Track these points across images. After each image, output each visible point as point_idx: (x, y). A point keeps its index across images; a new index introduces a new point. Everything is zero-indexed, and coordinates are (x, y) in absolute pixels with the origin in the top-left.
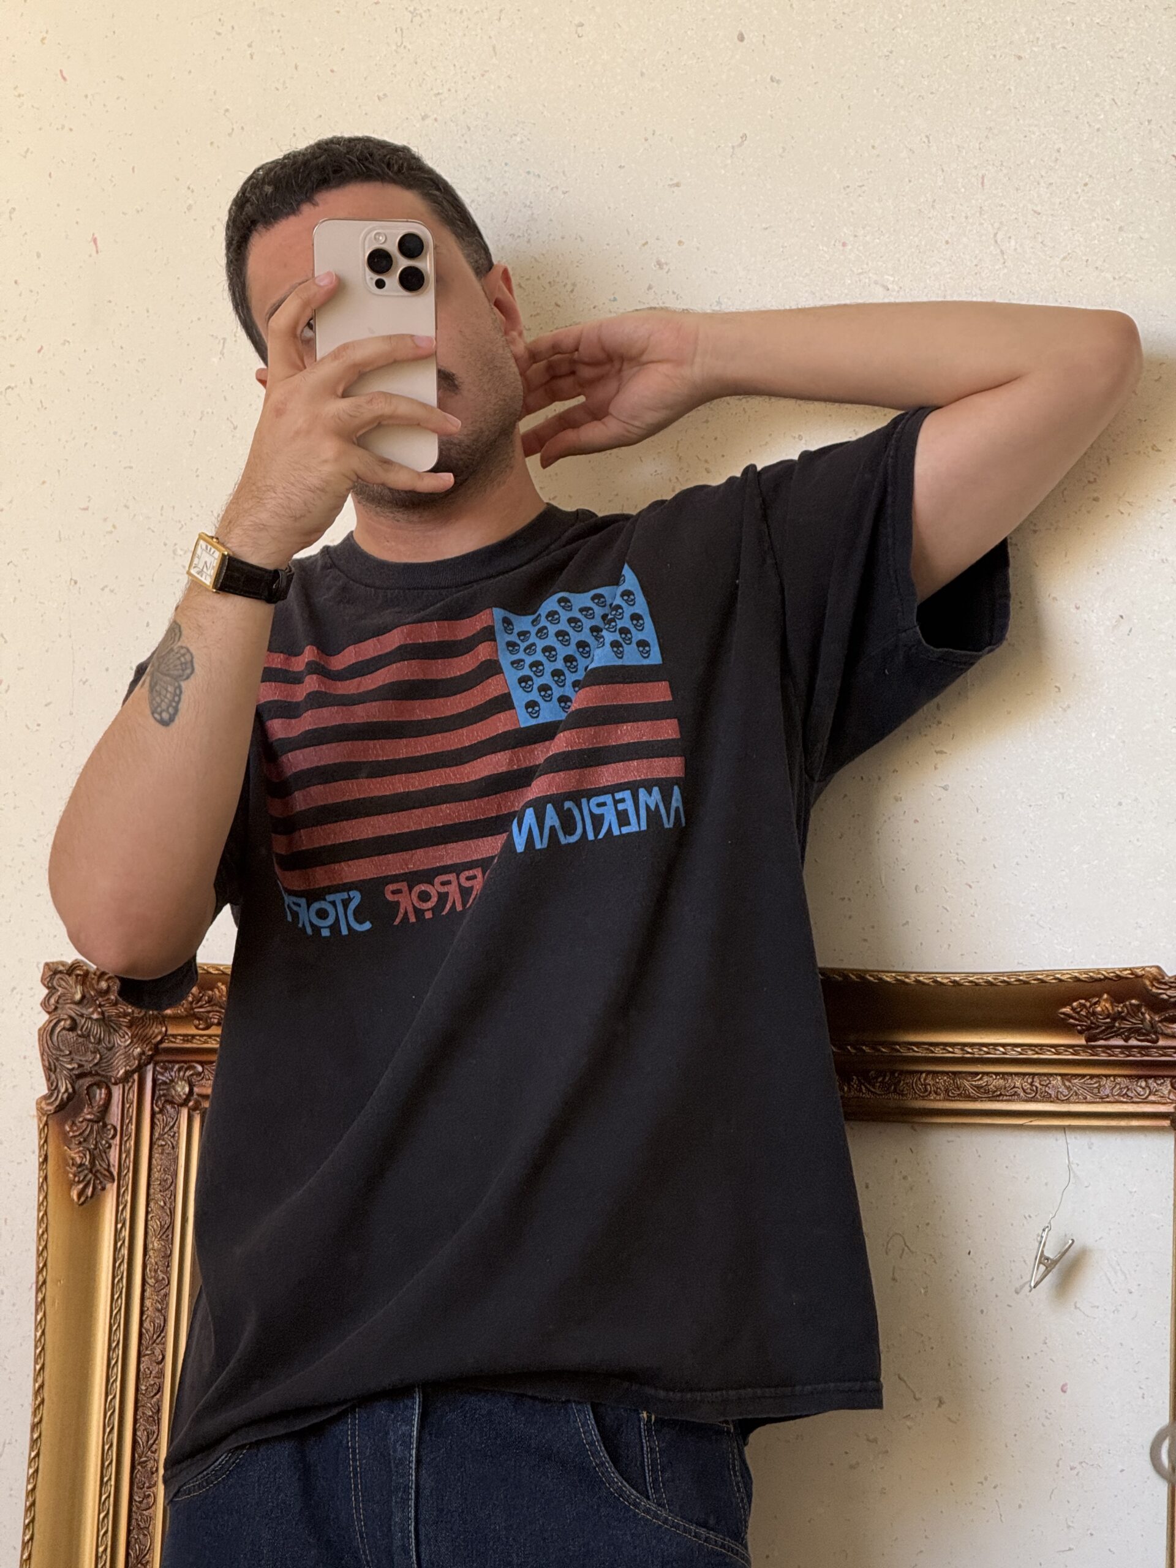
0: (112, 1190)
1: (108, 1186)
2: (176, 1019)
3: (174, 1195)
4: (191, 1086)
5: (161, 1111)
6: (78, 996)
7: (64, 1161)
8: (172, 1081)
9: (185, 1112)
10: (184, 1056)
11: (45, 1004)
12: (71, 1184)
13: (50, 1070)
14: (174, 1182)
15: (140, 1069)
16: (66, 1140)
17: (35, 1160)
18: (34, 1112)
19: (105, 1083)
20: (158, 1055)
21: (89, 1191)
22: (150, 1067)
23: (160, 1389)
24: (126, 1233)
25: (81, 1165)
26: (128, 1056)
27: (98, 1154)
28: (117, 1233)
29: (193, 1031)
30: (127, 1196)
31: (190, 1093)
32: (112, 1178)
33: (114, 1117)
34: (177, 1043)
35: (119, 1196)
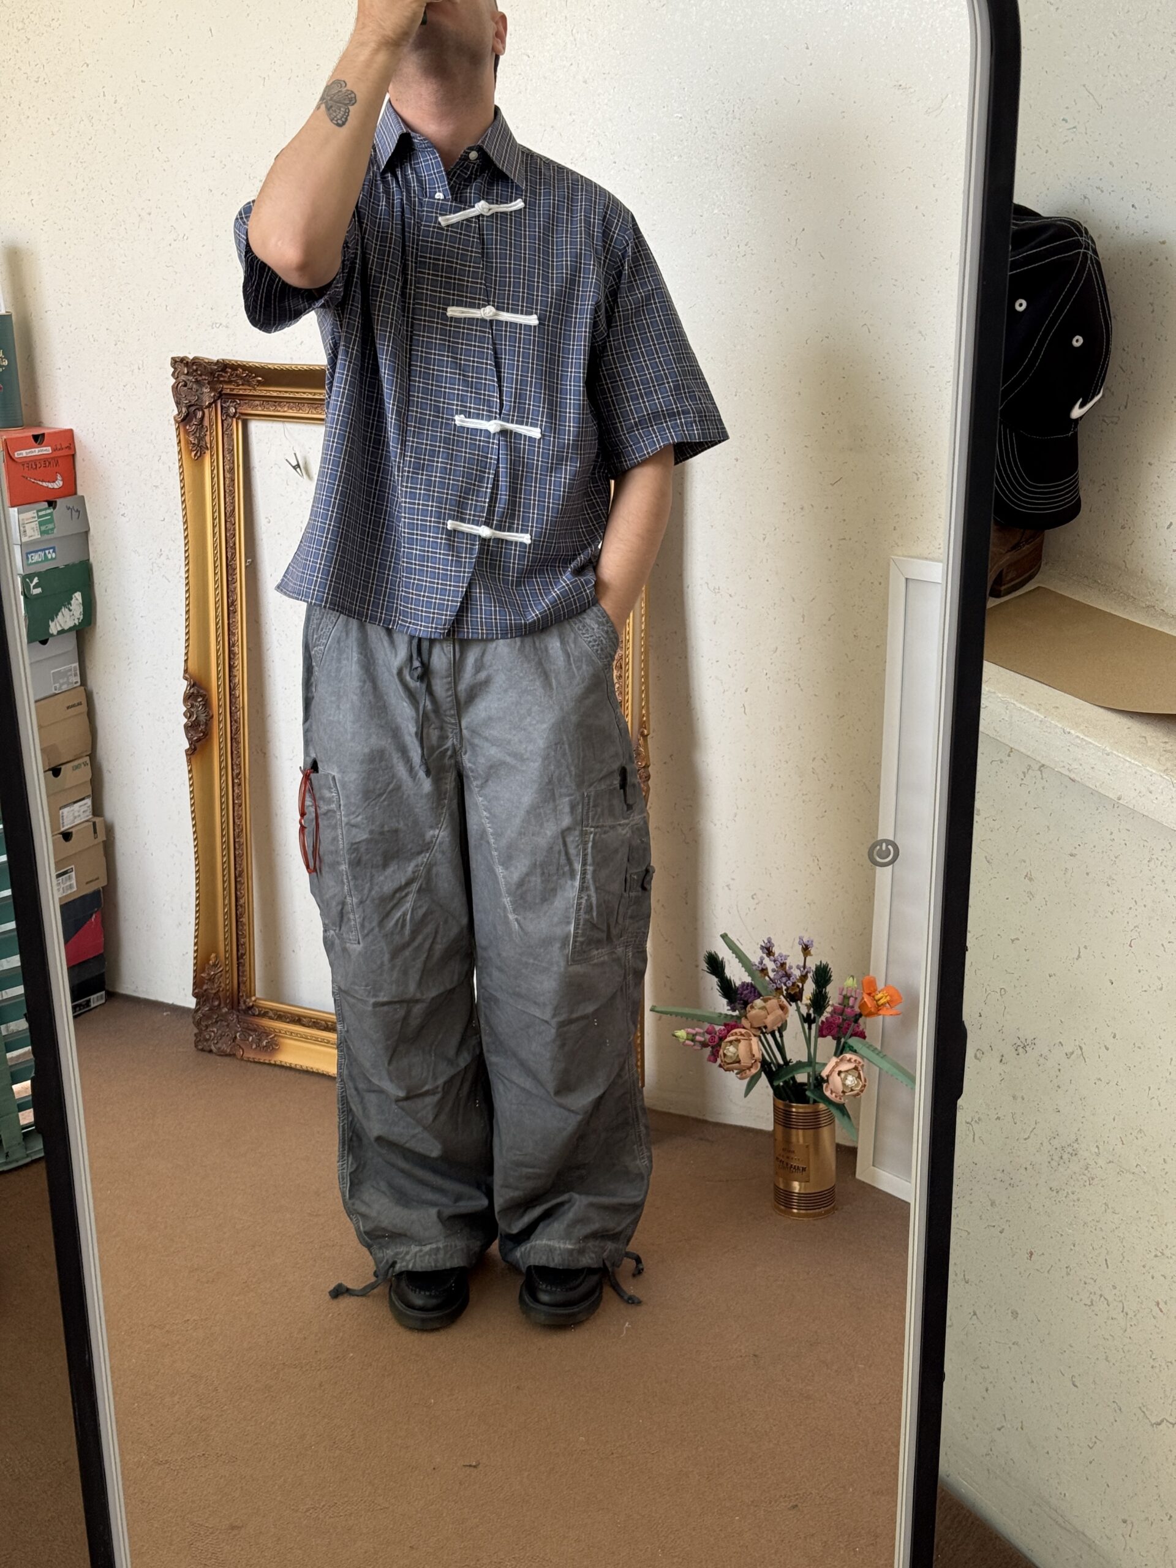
0: (208, 453)
3: (233, 455)
4: (236, 409)
5: (225, 419)
6: (186, 372)
7: (188, 442)
8: (228, 408)
9: (235, 420)
10: (233, 397)
11: (173, 375)
12: (192, 451)
13: (178, 403)
14: (233, 450)
15: (215, 402)
16: (187, 432)
17: (175, 441)
18: (173, 422)
19: (201, 409)
20: (221, 396)
21: (198, 454)
22: (219, 403)
24: (215, 472)
25: (193, 443)
26: (209, 397)
27: (201, 439)
28: (212, 471)
29: (233, 387)
30: (215, 456)
31: (236, 412)
32: (207, 448)
33: (206, 423)
34: (228, 391)
35: (212, 456)
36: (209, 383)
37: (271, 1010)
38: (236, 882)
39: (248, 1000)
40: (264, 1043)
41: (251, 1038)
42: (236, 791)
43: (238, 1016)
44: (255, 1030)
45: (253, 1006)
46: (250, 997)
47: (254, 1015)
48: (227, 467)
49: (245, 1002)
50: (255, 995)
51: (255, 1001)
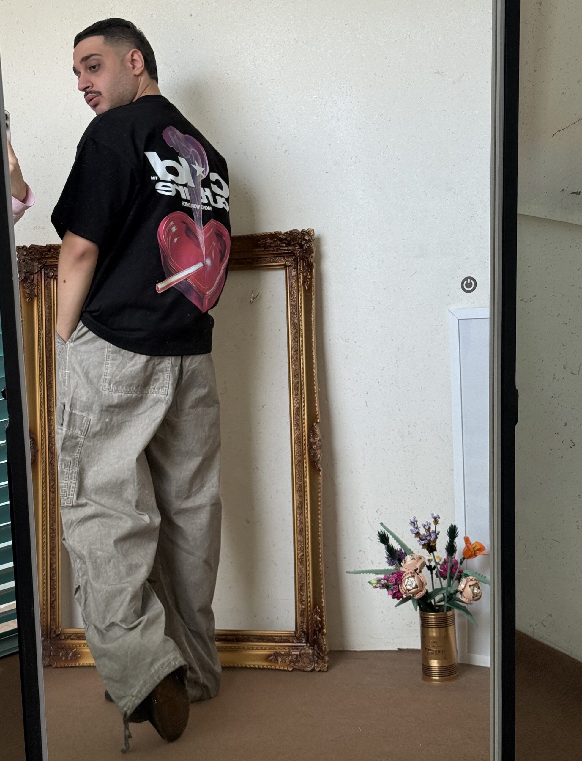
1: (35, 298)
2: (48, 258)
3: (51, 299)
5: (46, 280)
6: (25, 254)
7: (24, 293)
8: (48, 273)
9: (52, 279)
10: (51, 267)
11: (17, 256)
12: (26, 298)
13: (19, 271)
14: (51, 296)
15: (41, 270)
16: (24, 288)
19: (33, 274)
20: (45, 267)
21: (31, 299)
22: (43, 270)
23: (51, 344)
24: (40, 308)
25: (28, 293)
26: (38, 267)
27: (32, 291)
28: (38, 308)
29: (53, 260)
30: (40, 300)
31: (53, 275)
32: (36, 296)
33: (35, 282)
34: (49, 264)
35: (38, 300)
36: (38, 260)
37: (73, 634)
38: (50, 554)
39: (57, 630)
40: (71, 654)
41: (61, 654)
42: (52, 496)
43: (50, 642)
44: (63, 648)
45: (60, 633)
46: (59, 628)
47: (60, 639)
48: (47, 306)
49: (55, 632)
50: (61, 627)
51: (61, 630)
